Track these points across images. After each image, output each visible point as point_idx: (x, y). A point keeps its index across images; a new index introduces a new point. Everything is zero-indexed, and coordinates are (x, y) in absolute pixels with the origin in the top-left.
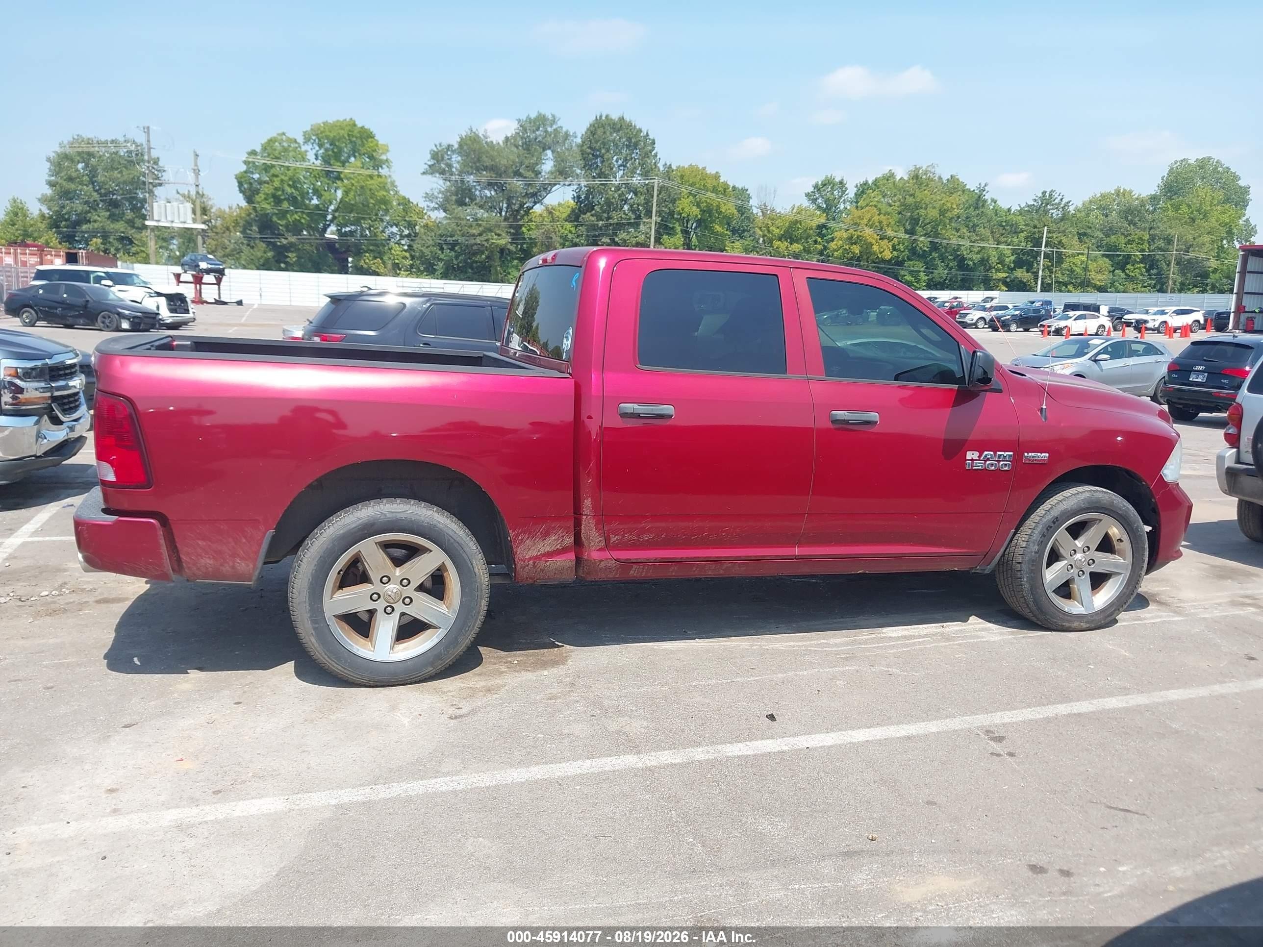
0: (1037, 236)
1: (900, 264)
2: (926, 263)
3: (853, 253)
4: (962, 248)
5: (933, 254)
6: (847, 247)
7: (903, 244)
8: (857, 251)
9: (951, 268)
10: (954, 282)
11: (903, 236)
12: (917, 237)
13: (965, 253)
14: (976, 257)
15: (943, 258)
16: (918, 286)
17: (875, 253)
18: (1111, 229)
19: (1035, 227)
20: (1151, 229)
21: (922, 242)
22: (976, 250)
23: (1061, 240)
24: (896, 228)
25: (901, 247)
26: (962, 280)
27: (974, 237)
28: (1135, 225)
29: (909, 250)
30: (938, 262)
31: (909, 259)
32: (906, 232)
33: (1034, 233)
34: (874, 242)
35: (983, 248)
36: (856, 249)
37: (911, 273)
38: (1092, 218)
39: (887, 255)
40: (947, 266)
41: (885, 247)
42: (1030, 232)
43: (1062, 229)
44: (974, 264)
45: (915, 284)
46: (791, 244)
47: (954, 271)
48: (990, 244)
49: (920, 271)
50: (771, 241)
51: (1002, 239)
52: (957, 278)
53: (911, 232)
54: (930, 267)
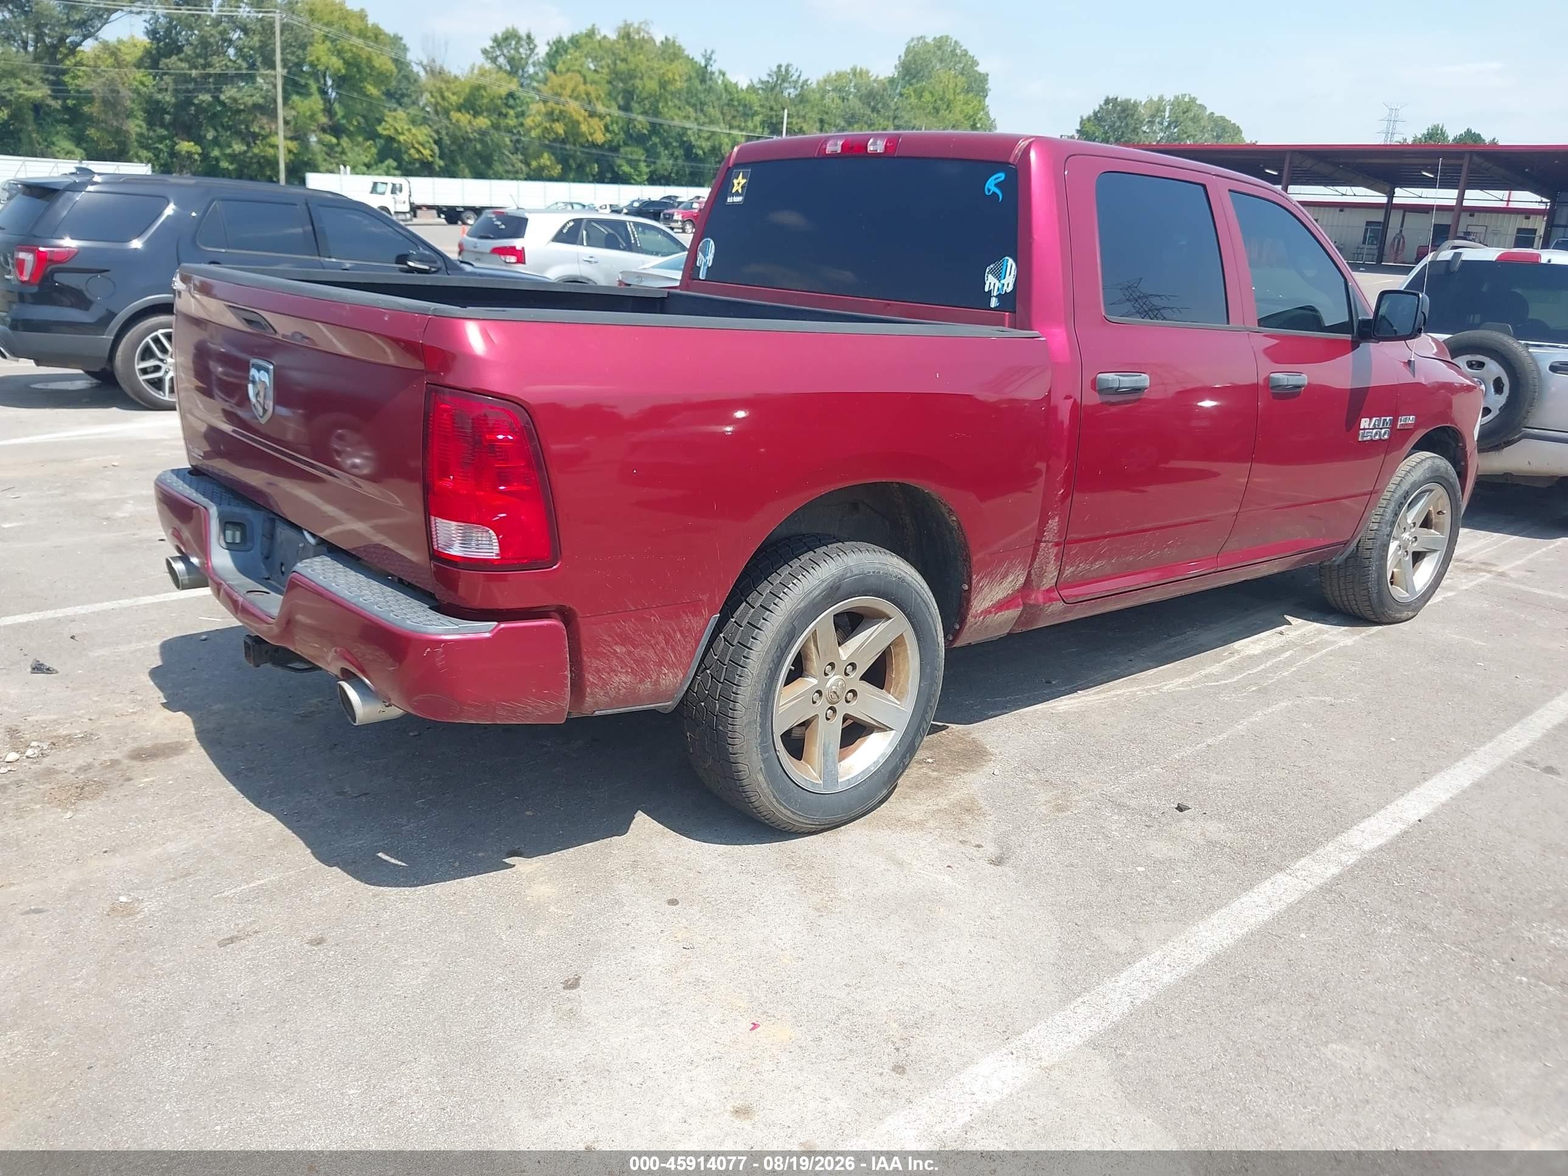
0: (774, 121)
1: (615, 149)
2: (647, 150)
3: (556, 133)
4: (689, 132)
5: (653, 138)
6: (548, 125)
7: (617, 123)
8: (561, 131)
9: (676, 158)
10: (682, 175)
11: (616, 112)
12: (633, 116)
13: (692, 139)
14: (707, 145)
15: (666, 146)
16: (638, 179)
17: (583, 135)
18: (853, 116)
19: (772, 109)
20: (895, 118)
21: (640, 122)
22: (705, 135)
23: (802, 127)
24: (606, 102)
25: (615, 128)
26: (691, 174)
27: (702, 119)
28: (878, 112)
29: (625, 132)
30: (660, 149)
31: (626, 144)
32: (620, 108)
33: (771, 117)
34: (581, 119)
35: (713, 133)
36: (560, 128)
37: (630, 162)
38: (827, 101)
39: (600, 138)
40: (672, 155)
41: (597, 128)
42: (766, 115)
43: (802, 113)
44: (704, 153)
45: (635, 177)
46: (474, 117)
47: (680, 162)
48: (721, 129)
49: (639, 161)
50: (447, 113)
51: (735, 123)
52: (685, 171)
53: (626, 108)
54: (652, 155)
